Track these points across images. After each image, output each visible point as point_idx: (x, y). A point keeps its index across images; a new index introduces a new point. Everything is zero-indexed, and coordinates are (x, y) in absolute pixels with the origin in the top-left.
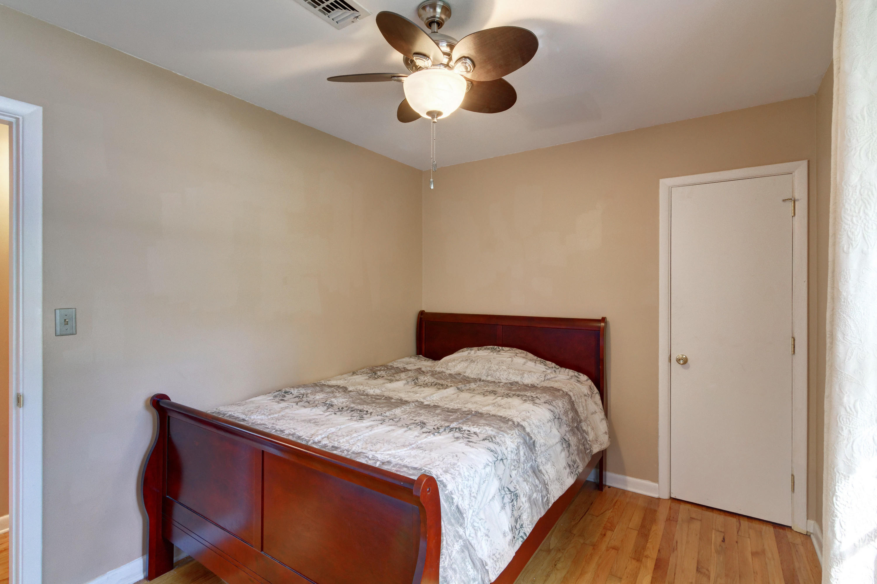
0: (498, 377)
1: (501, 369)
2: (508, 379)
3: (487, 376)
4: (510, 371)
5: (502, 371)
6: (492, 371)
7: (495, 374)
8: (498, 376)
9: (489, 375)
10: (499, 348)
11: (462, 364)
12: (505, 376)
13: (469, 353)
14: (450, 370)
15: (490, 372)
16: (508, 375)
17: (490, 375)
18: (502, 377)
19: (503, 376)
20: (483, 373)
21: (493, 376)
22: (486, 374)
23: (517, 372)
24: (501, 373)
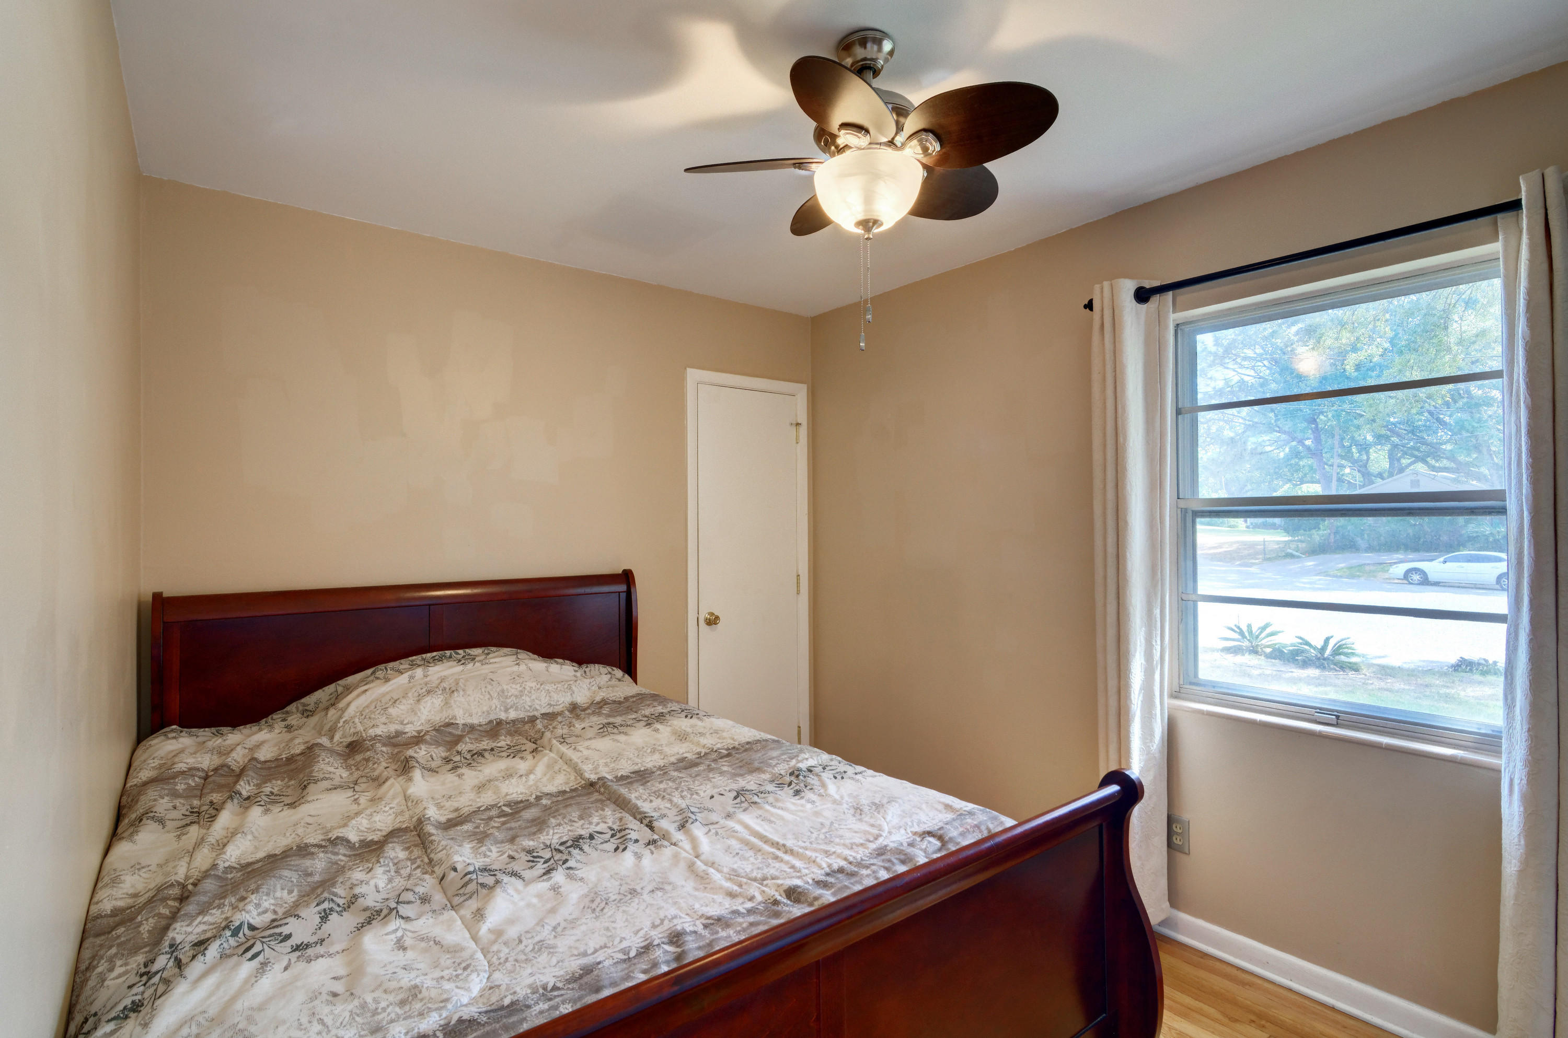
0: (530, 707)
1: (528, 689)
2: (552, 703)
3: (506, 710)
4: (547, 688)
5: (533, 692)
6: (513, 698)
7: (522, 702)
8: (530, 704)
9: (509, 707)
10: (458, 654)
11: (429, 704)
12: (544, 700)
13: (411, 677)
14: (412, 723)
15: (509, 701)
16: (550, 697)
17: (511, 707)
18: (539, 703)
19: (540, 700)
20: (496, 707)
21: (517, 707)
22: (502, 708)
23: (560, 685)
24: (533, 697)
